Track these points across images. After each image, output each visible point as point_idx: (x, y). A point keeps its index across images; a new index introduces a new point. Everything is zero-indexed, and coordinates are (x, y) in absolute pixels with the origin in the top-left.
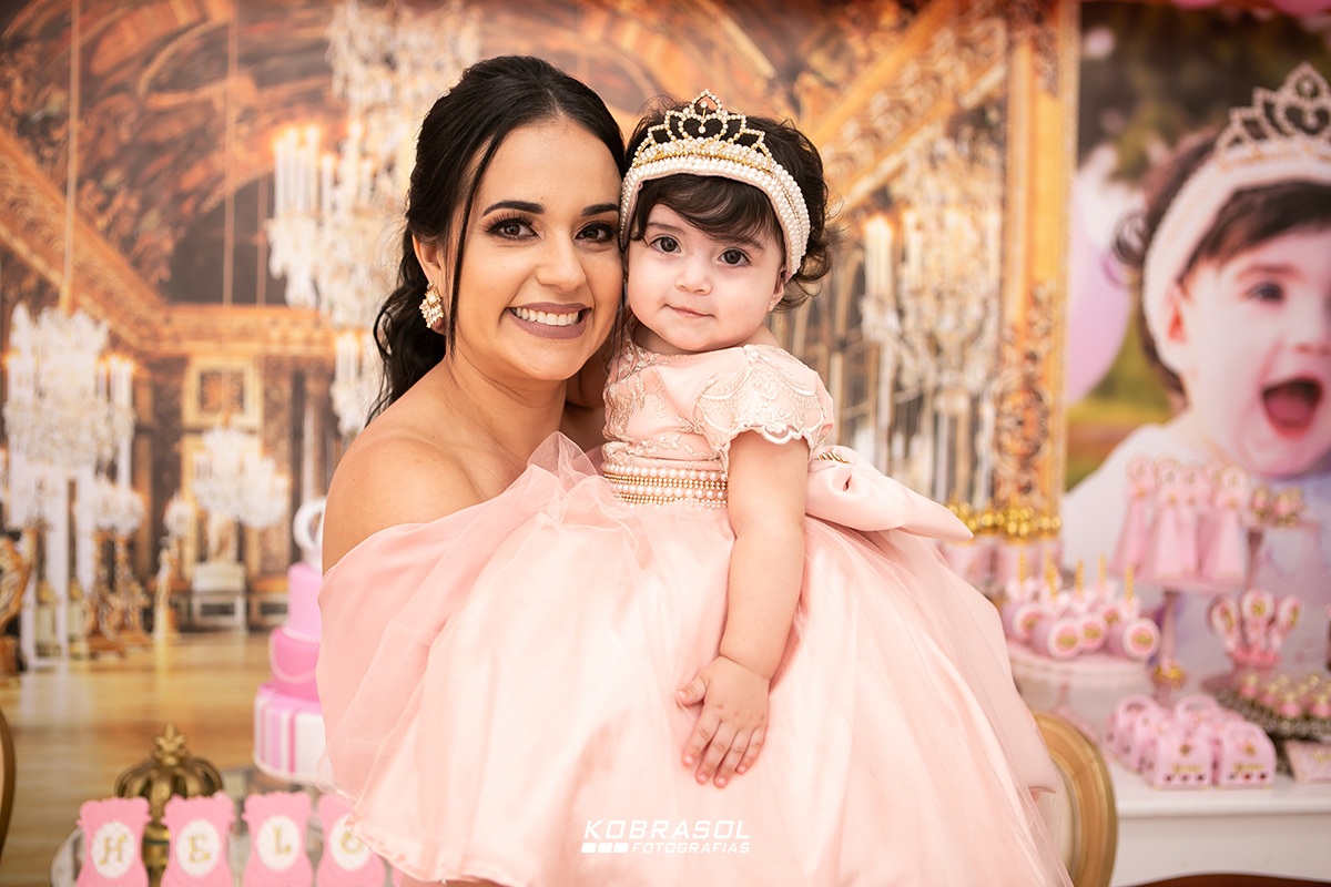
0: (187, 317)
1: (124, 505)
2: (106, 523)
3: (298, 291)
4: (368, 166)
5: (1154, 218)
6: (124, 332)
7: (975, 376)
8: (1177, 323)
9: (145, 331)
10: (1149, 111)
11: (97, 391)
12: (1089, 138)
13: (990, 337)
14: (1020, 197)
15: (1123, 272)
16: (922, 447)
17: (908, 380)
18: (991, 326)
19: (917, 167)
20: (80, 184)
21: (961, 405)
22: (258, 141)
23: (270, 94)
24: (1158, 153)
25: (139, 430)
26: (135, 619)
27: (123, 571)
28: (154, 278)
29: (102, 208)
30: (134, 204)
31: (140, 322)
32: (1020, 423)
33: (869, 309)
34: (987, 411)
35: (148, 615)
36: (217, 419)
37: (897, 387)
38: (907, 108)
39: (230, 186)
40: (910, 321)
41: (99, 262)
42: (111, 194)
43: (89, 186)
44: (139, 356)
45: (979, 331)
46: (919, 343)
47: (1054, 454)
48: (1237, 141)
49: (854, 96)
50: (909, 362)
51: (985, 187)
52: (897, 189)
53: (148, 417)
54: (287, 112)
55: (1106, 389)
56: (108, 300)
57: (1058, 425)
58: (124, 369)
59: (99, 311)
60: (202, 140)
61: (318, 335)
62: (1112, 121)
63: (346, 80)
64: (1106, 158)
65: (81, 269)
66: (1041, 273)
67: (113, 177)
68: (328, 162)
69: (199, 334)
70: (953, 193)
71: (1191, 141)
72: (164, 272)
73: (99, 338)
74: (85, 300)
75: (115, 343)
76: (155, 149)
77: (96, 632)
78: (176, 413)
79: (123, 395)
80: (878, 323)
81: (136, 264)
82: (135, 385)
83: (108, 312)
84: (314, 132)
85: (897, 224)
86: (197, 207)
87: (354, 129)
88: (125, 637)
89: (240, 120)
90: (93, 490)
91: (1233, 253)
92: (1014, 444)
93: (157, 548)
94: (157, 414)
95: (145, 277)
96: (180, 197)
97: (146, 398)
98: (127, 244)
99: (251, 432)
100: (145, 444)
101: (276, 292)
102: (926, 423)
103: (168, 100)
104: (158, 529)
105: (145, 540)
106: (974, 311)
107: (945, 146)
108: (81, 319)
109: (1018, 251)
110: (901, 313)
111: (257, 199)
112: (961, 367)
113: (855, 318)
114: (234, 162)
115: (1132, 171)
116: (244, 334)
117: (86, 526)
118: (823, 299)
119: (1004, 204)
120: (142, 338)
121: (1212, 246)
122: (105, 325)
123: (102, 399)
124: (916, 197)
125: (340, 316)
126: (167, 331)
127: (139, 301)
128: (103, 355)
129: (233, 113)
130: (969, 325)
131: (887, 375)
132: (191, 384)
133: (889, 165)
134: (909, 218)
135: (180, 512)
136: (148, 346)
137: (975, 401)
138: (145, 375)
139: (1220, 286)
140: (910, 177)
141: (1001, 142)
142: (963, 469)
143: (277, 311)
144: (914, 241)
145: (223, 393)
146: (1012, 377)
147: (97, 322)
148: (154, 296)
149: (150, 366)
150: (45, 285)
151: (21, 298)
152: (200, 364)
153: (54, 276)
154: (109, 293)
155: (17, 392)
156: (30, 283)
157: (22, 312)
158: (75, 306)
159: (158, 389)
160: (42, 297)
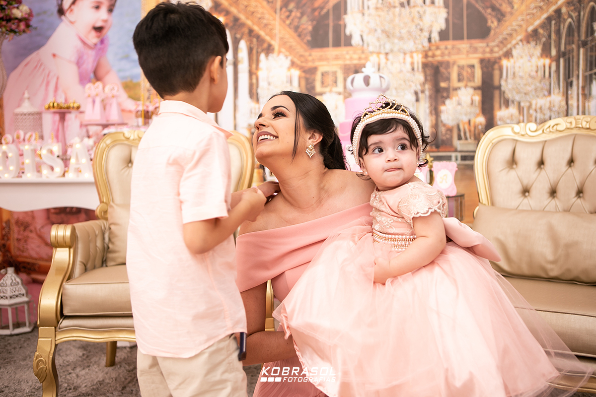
0: (317, 53)
3: (356, 40)
6: (295, 60)
9: (303, 59)
11: (287, 82)
20: (281, 9)
28: (305, 41)
29: (288, 17)
30: (298, 15)
31: (301, 56)
36: (327, 89)
39: (331, 4)
41: (287, 36)
42: (291, 12)
43: (284, 9)
44: (301, 68)
56: (290, 49)
58: (296, 74)
59: (287, 53)
61: (363, 56)
65: (281, 39)
67: (292, 6)
69: (321, 59)
72: (309, 38)
73: (287, 63)
74: (283, 50)
75: (293, 64)
78: (313, 88)
81: (300, 35)
82: (300, 78)
83: (291, 54)
86: (320, 13)
95: (302, 40)
96: (314, 10)
97: (303, 83)
98: (296, 29)
99: (340, 94)
101: (348, 41)
108: (282, 56)
111: (341, 8)
116: (337, 58)
120: (302, 62)
122: (290, 58)
123: (288, 84)
125: (371, 49)
126: (310, 58)
127: (301, 49)
128: (289, 69)
132: (318, 77)
136: (304, 64)
138: (303, 75)
143: (348, 48)
145: (330, 79)
147: (287, 57)
148: (305, 46)
149: (304, 72)
150: (270, 46)
151: (263, 51)
152: (321, 69)
153: (273, 42)
154: (291, 47)
155: (262, 84)
156: (265, 45)
157: (262, 56)
158: (280, 52)
159: (307, 80)
160: (269, 50)
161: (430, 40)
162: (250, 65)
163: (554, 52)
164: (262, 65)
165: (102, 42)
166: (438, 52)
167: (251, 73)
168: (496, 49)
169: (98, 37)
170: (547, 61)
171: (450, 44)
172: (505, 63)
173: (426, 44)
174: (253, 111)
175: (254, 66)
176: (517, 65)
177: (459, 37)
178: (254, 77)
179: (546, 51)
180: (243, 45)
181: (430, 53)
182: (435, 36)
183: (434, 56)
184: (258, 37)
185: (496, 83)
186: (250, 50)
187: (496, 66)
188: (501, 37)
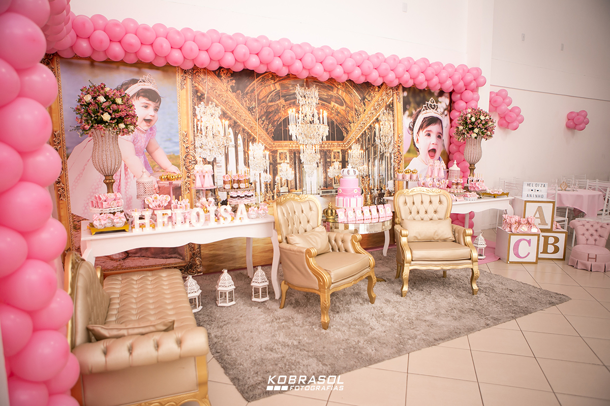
0: (277, 143)
1: (268, 177)
2: (266, 181)
3: (294, 138)
4: (303, 115)
5: (414, 123)
6: (267, 146)
7: (390, 150)
8: (418, 140)
9: (270, 146)
10: (412, 105)
11: (263, 157)
12: (405, 110)
13: (392, 143)
14: (396, 119)
15: (410, 131)
16: (384, 162)
17: (382, 151)
18: (393, 141)
19: (382, 115)
20: (258, 119)
21: (389, 154)
22: (285, 111)
23: (288, 102)
24: (414, 112)
25: (270, 164)
26: (271, 198)
27: (269, 189)
28: (271, 136)
29: (263, 123)
30: (267, 123)
31: (270, 144)
32: (398, 157)
33: (376, 138)
34: (393, 156)
35: (273, 197)
36: (283, 161)
37: (380, 152)
38: (380, 104)
39: (282, 119)
40: (382, 140)
41: (262, 134)
42: (263, 121)
43: (260, 120)
44: (270, 150)
45: (391, 142)
46: (383, 144)
47: (403, 162)
48: (424, 110)
49: (372, 102)
50: (382, 148)
51: (391, 118)
52: (379, 118)
53: (272, 162)
54: (290, 106)
55: (409, 151)
57: (403, 157)
58: (267, 153)
60: (277, 111)
61: (297, 146)
62: (408, 107)
63: (299, 100)
64: (407, 113)
65: (259, 135)
66: (399, 133)
67: (264, 118)
68: (297, 115)
69: (279, 146)
70: (386, 119)
71: (418, 110)
72: (273, 135)
73: (263, 147)
74: (261, 141)
75: (266, 148)
76: (270, 113)
77: (265, 200)
78: (276, 160)
79: (267, 158)
80: (378, 141)
81: (268, 134)
82: (269, 156)
83: (264, 143)
84: (294, 110)
85: (379, 124)
86: (277, 123)
87: (301, 109)
88: (270, 201)
89: (283, 107)
90: (263, 175)
91: (424, 128)
92: (397, 161)
93: (274, 185)
94: (273, 161)
96: (274, 121)
97: (271, 158)
98: (267, 130)
99: (288, 163)
100: (271, 166)
101: (290, 138)
102: (384, 158)
103: (270, 104)
104: (274, 181)
105: (272, 183)
106: (390, 139)
107: (385, 111)
108: (260, 144)
109: (396, 129)
110: (380, 139)
111: (286, 121)
112: (388, 149)
113: (374, 141)
114: (282, 115)
115: (411, 115)
116: (286, 146)
117: (262, 182)
118: (370, 137)
119: (393, 121)
121: (421, 127)
122: (264, 145)
123: (264, 159)
124: (382, 120)
125: (300, 142)
126: (274, 146)
127: (269, 140)
128: (264, 150)
129: (282, 106)
130: (389, 141)
131: (379, 150)
132: (278, 155)
133: (378, 115)
134: (381, 123)
135: (278, 178)
137: (390, 154)
138: (271, 154)
139: (423, 133)
140: (381, 116)
141: (393, 111)
142: (389, 166)
143: (291, 141)
144: (382, 127)
145: (283, 157)
146: (396, 150)
148: (271, 139)
149: (271, 152)
150: (254, 138)
151: (250, 141)
152: (280, 151)
153: (255, 137)
154: (264, 139)
155: (250, 158)
156: (252, 138)
157: (250, 143)
158: (259, 142)
159: (273, 156)
160: (254, 140)
161: (322, 139)
162: (244, 148)
163: (364, 148)
164: (250, 148)
165: (151, 129)
166: (326, 146)
167: (245, 152)
168: (346, 146)
169: (149, 126)
170: (362, 151)
171: (330, 142)
172: (349, 151)
173: (321, 141)
174: (247, 172)
175: (246, 148)
176: (354, 152)
177: (333, 139)
178: (247, 154)
179: (362, 147)
180: (240, 136)
181: (323, 146)
182: (325, 138)
183: (324, 147)
184: (248, 133)
185: (347, 160)
186: (244, 140)
187: (346, 153)
188: (348, 140)
